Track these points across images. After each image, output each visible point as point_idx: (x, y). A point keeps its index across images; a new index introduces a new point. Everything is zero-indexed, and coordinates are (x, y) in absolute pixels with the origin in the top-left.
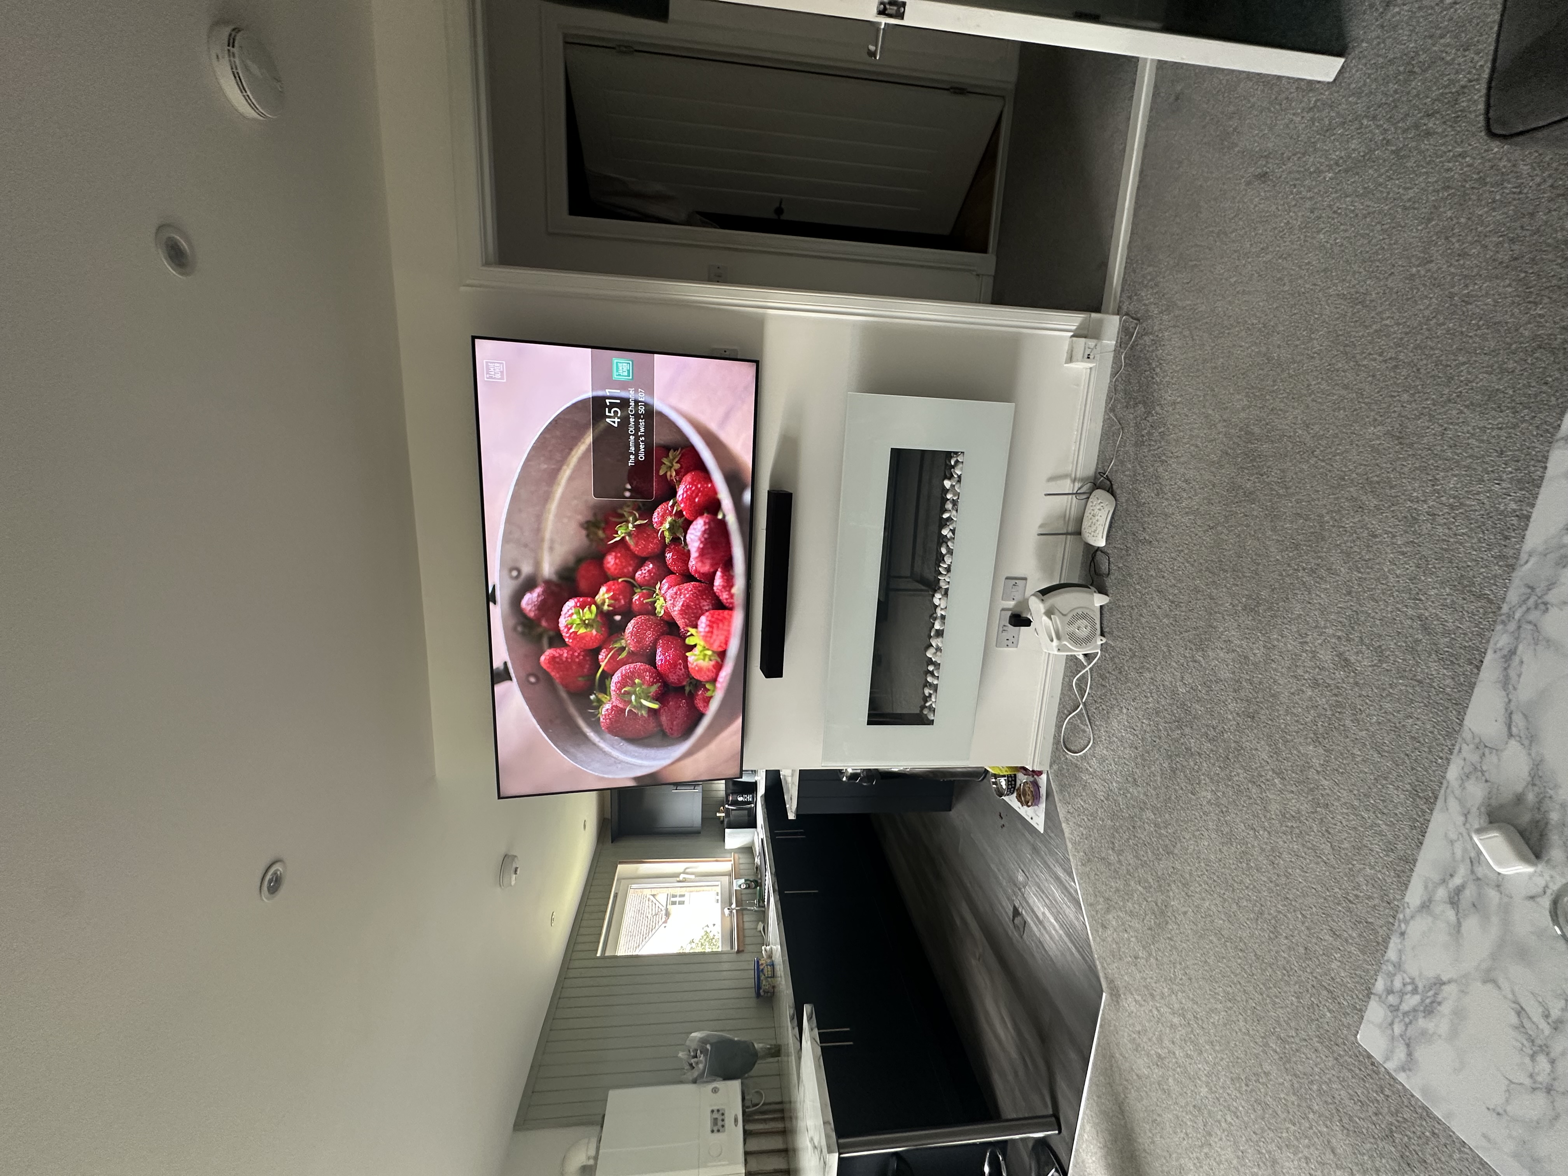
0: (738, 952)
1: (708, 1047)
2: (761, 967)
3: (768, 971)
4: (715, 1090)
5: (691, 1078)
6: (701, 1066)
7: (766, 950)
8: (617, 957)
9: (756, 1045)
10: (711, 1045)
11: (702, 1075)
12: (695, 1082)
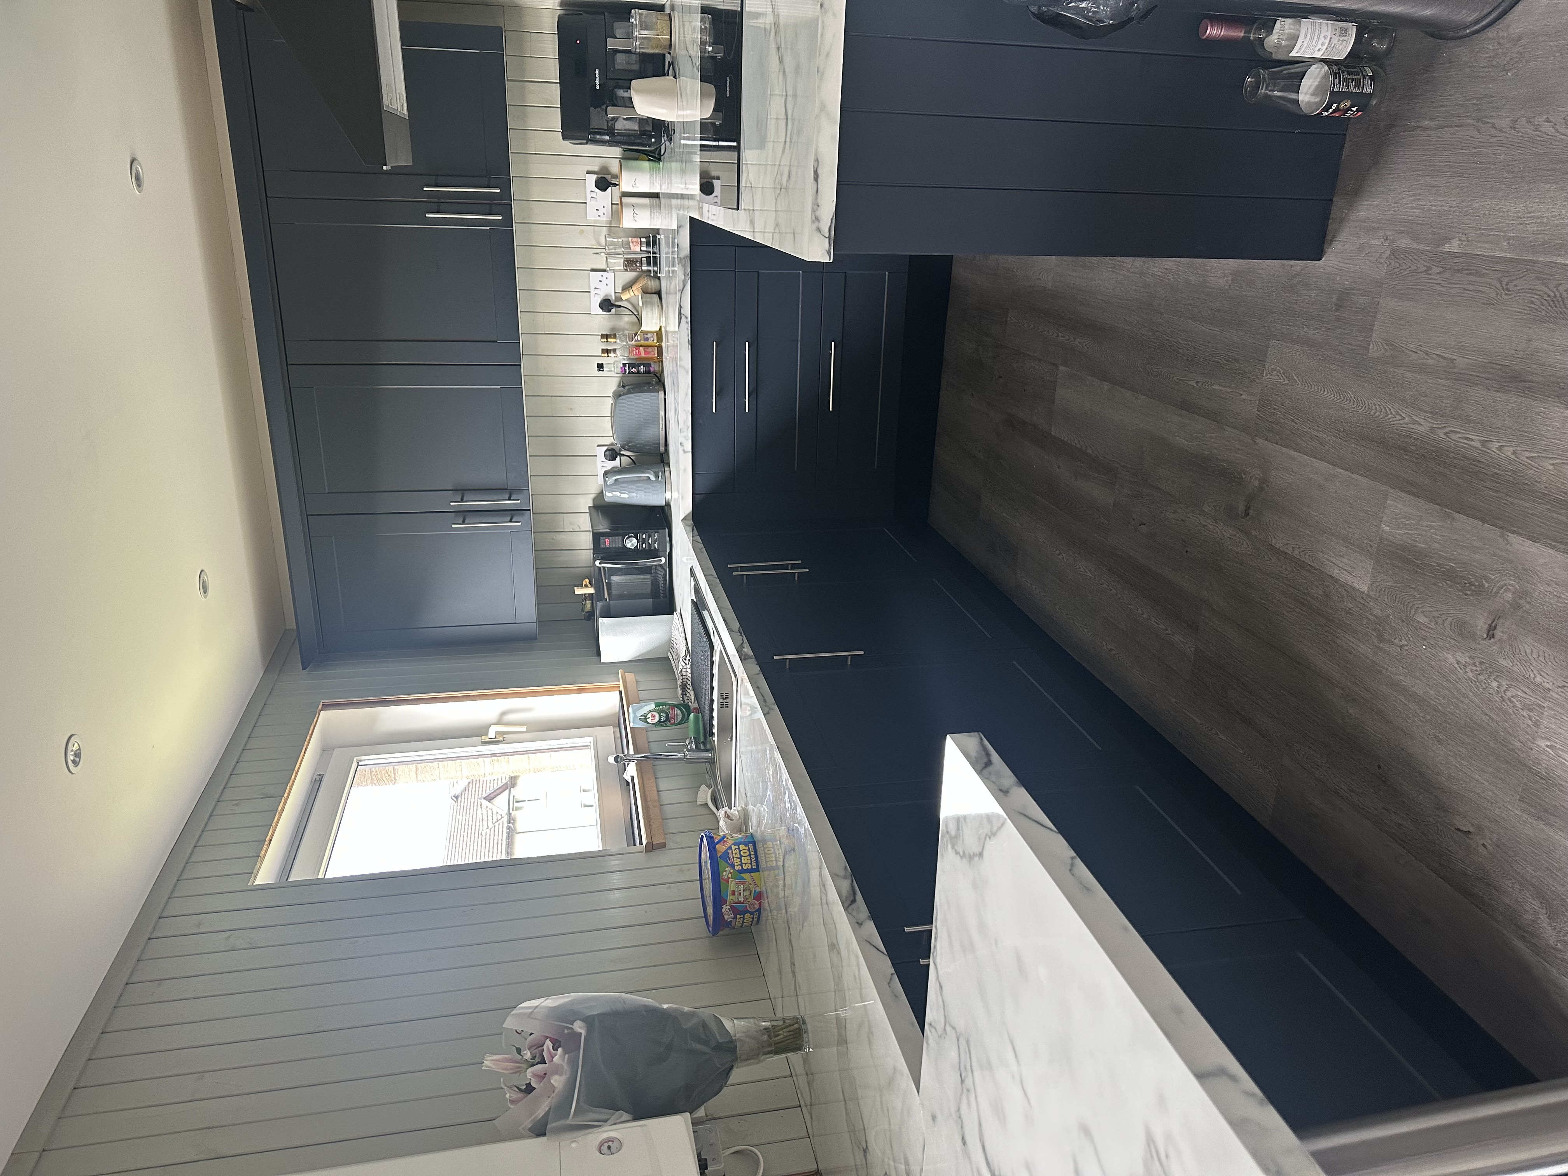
0: (651, 848)
1: (579, 1027)
2: (721, 848)
3: (740, 857)
4: (608, 1147)
5: (528, 1124)
6: (558, 1081)
7: (727, 816)
8: (324, 882)
9: (727, 1024)
10: (589, 1021)
11: (561, 1108)
12: (540, 1130)
